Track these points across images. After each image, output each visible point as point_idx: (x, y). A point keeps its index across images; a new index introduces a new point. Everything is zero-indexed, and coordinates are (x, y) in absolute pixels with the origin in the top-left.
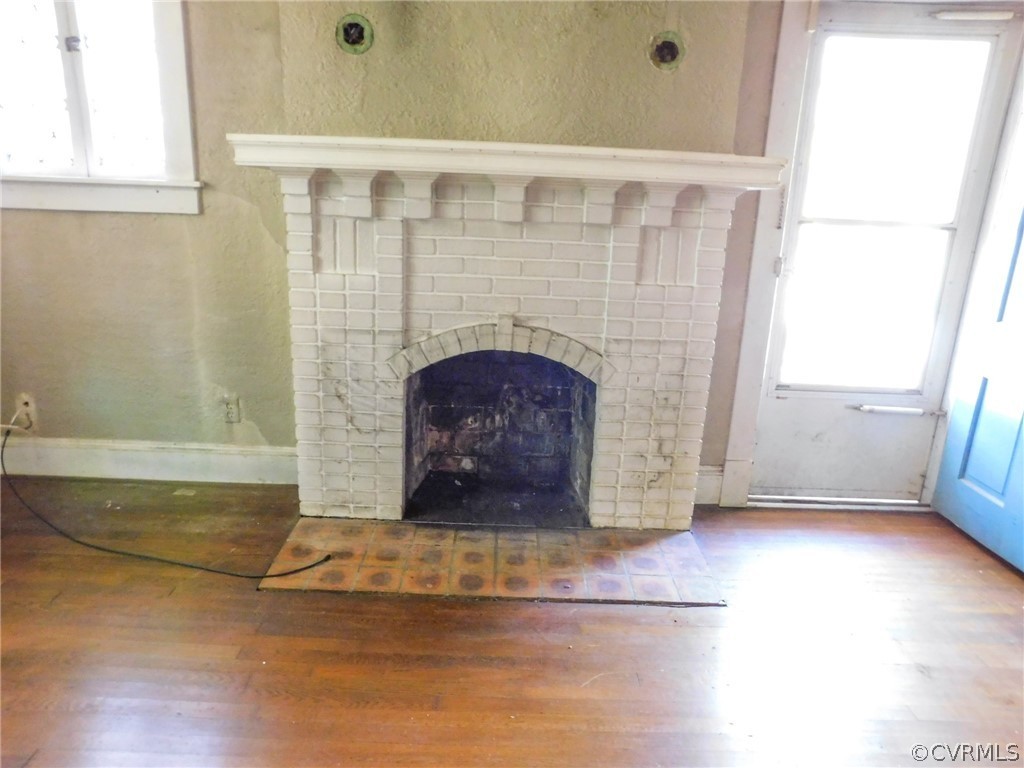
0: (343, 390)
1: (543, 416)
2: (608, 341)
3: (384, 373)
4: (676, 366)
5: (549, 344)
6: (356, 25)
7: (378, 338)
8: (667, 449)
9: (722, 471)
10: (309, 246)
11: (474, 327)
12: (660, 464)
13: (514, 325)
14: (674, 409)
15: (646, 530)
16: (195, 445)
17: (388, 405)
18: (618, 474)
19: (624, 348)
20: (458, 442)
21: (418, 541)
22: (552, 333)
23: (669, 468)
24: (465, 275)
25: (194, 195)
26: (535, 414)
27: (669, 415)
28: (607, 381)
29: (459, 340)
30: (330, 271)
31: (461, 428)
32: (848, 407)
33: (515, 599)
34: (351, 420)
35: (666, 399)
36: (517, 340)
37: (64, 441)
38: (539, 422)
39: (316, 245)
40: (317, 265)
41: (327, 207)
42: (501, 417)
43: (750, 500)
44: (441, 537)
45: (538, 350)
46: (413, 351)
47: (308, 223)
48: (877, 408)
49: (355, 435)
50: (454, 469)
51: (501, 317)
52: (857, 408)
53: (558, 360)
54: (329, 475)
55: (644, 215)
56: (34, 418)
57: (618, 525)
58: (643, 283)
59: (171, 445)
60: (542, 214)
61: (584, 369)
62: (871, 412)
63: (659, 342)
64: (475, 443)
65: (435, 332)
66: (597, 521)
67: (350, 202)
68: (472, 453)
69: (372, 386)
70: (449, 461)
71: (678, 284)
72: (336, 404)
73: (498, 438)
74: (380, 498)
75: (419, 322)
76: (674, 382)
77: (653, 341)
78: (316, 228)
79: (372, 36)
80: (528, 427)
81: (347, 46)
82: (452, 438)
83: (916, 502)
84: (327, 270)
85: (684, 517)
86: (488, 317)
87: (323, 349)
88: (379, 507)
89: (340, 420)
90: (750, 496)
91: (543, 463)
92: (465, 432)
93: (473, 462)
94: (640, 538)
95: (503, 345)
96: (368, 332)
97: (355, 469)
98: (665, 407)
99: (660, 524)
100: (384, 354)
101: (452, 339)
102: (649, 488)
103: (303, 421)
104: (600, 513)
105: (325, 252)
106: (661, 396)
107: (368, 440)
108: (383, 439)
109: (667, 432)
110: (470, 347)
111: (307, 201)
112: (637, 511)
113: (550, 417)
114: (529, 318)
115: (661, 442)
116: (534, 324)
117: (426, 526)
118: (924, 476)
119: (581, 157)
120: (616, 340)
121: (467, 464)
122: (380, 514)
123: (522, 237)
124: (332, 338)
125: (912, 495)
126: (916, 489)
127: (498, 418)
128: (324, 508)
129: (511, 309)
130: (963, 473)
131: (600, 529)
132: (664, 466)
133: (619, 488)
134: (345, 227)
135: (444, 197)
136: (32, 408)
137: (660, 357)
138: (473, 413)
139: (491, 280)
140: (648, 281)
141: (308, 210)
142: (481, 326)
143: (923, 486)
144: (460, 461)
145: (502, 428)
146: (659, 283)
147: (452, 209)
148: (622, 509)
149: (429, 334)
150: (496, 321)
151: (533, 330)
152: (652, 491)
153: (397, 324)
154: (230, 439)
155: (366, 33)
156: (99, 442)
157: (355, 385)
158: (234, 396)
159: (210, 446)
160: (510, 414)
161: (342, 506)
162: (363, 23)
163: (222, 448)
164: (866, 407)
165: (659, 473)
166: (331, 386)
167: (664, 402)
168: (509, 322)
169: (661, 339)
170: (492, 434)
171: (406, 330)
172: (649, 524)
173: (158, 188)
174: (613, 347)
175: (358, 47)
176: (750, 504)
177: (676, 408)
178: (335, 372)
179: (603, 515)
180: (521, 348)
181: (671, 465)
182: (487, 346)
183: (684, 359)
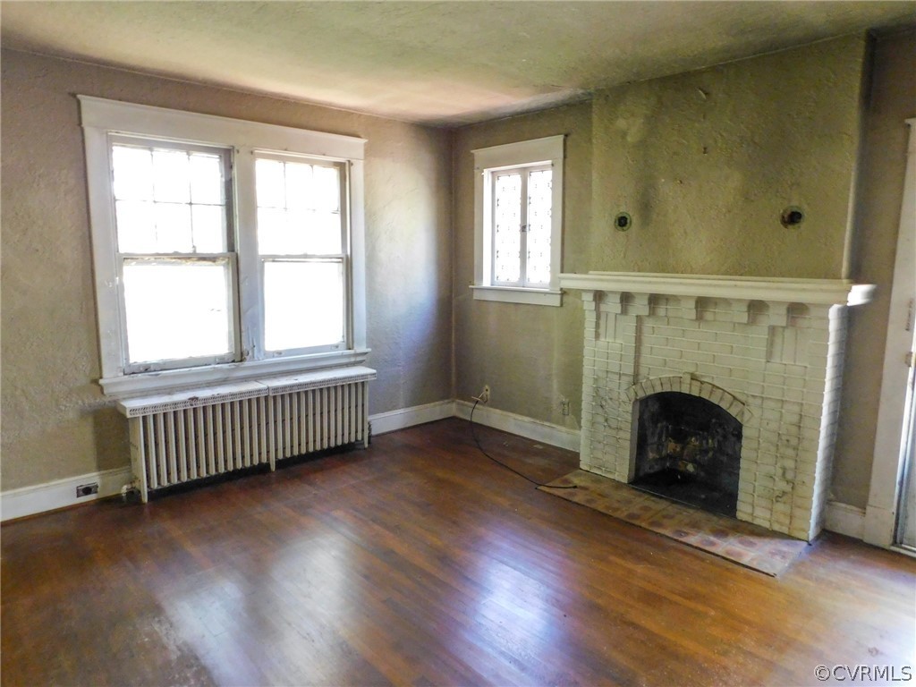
0: (604, 403)
2: (748, 396)
3: (623, 397)
4: (795, 419)
5: (711, 393)
6: (624, 217)
7: (622, 377)
8: (790, 476)
9: (865, 513)
10: (594, 326)
11: (670, 377)
12: (784, 486)
13: (692, 379)
14: (794, 449)
16: (548, 424)
17: (625, 416)
18: (754, 486)
19: (758, 401)
20: (685, 452)
21: (625, 494)
22: (714, 386)
23: (791, 490)
24: (668, 347)
25: (559, 297)
27: (790, 452)
28: (748, 421)
29: (662, 384)
30: (603, 339)
31: (688, 444)
34: (606, 420)
35: (788, 441)
36: (693, 388)
37: (498, 411)
39: (597, 325)
40: (597, 336)
41: (603, 307)
42: (713, 440)
44: (640, 496)
45: (705, 396)
46: (638, 386)
47: (594, 314)
49: (607, 429)
50: (682, 469)
51: (686, 373)
53: (716, 403)
54: (594, 448)
56: (489, 397)
57: (755, 523)
58: (772, 361)
59: (538, 421)
61: (733, 412)
63: (782, 401)
64: (696, 455)
65: (651, 378)
66: (740, 515)
67: (613, 306)
68: (694, 461)
69: (617, 402)
70: (680, 463)
71: (797, 364)
72: (600, 411)
73: (710, 454)
74: (617, 469)
75: (643, 371)
76: (794, 430)
77: (778, 400)
78: (598, 317)
79: (631, 222)
81: (619, 228)
82: (683, 449)
84: (602, 339)
85: (802, 529)
86: (679, 373)
87: (596, 380)
88: (617, 473)
89: (601, 419)
92: (691, 446)
93: (694, 467)
95: (685, 390)
96: (616, 373)
97: (607, 449)
98: (788, 446)
99: (785, 530)
100: (624, 386)
101: (658, 383)
102: (777, 501)
103: (585, 416)
104: (744, 511)
105: (602, 330)
106: (784, 438)
107: (614, 432)
108: (621, 434)
109: (790, 464)
110: (667, 389)
111: (593, 304)
112: (768, 516)
114: (702, 376)
115: (784, 470)
116: (703, 379)
117: (637, 489)
120: (753, 396)
121: (690, 468)
122: (616, 477)
124: (600, 374)
127: (710, 441)
128: (590, 467)
129: (692, 370)
131: (741, 521)
132: (788, 488)
133: (756, 496)
134: (612, 317)
135: (658, 304)
136: (488, 393)
137: (783, 411)
138: (695, 435)
140: (776, 359)
141: (593, 308)
142: (674, 377)
144: (686, 465)
145: (713, 449)
146: (783, 362)
147: (661, 311)
148: (758, 512)
149: (648, 378)
150: (682, 375)
151: (702, 383)
152: (779, 504)
153: (630, 371)
154: (563, 424)
155: (628, 221)
156: (511, 414)
157: (609, 401)
158: (567, 400)
159: (553, 426)
160: (718, 440)
161: (599, 468)
162: (627, 217)
163: (559, 427)
165: (783, 492)
166: (600, 401)
167: (786, 442)
168: (689, 377)
169: (784, 399)
170: (706, 452)
171: (636, 375)
172: (776, 527)
173: (545, 293)
174: (751, 400)
175: (625, 228)
176: (894, 549)
177: (795, 449)
178: (602, 393)
179: (745, 513)
180: (695, 393)
181: (793, 488)
182: (676, 389)
183: (801, 415)
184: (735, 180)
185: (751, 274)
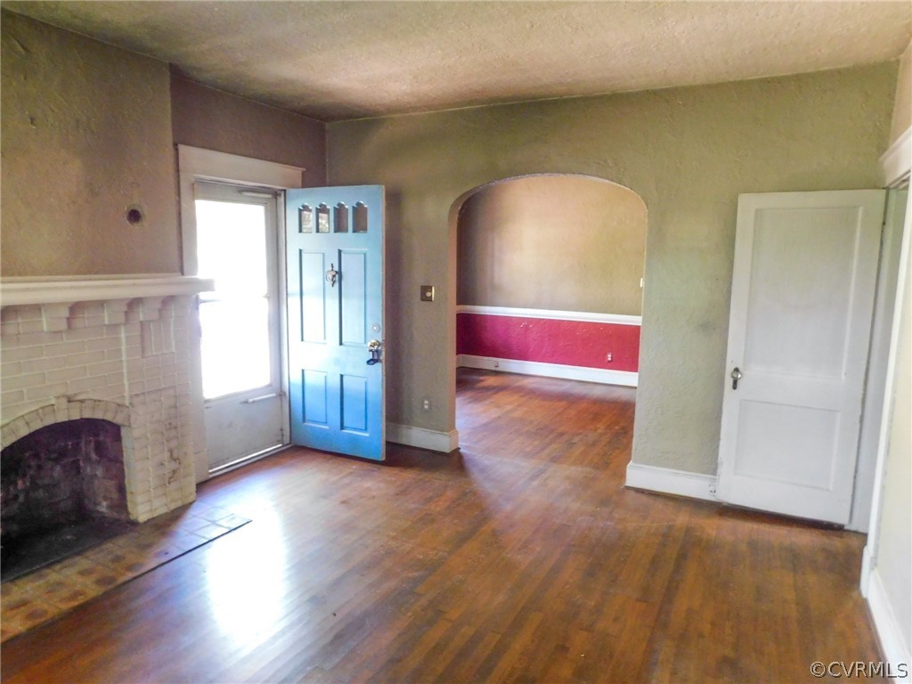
1: (58, 468)
2: (131, 397)
4: (172, 402)
5: (94, 408)
8: (175, 455)
11: (37, 410)
12: (173, 465)
13: (69, 401)
14: (175, 428)
15: (173, 511)
18: (150, 481)
19: (141, 398)
22: (95, 401)
23: (179, 466)
24: (23, 374)
26: (52, 469)
27: (173, 433)
28: (135, 422)
29: (27, 423)
32: (241, 403)
33: (140, 576)
35: (170, 424)
36: (72, 412)
38: (55, 474)
42: (23, 481)
43: (211, 473)
45: (87, 415)
48: (256, 399)
51: (58, 398)
52: (246, 402)
53: (101, 418)
55: (141, 314)
57: (155, 515)
60: (78, 323)
62: (254, 402)
63: (160, 390)
66: (142, 518)
71: (164, 352)
76: (172, 412)
77: (157, 390)
80: (46, 481)
83: (280, 445)
85: (191, 494)
86: (47, 400)
90: (210, 471)
91: (62, 505)
94: (176, 515)
95: (62, 417)
98: (170, 429)
99: (179, 504)
101: (21, 423)
102: (169, 483)
104: (143, 512)
106: (167, 423)
109: (173, 444)
112: (165, 501)
113: (63, 467)
114: (76, 395)
115: (171, 451)
116: (81, 397)
118: (282, 430)
119: (115, 286)
120: (136, 395)
123: (62, 340)
125: (279, 442)
126: (280, 438)
129: (61, 391)
130: (304, 420)
131: (145, 522)
132: (176, 466)
133: (152, 490)
137: (162, 399)
139: (43, 374)
140: (148, 354)
142: (43, 408)
143: (283, 435)
145: (24, 490)
146: (154, 353)
148: (156, 503)
150: (53, 402)
151: (82, 401)
152: (171, 484)
160: (32, 477)
164: (251, 400)
165: (173, 471)
167: (169, 426)
168: (64, 401)
169: (161, 388)
172: (173, 506)
174: (134, 400)
176: (211, 476)
179: (147, 512)
180: (76, 416)
181: (180, 463)
182: (49, 421)
183: (176, 397)
184: (75, 168)
185: (105, 272)
